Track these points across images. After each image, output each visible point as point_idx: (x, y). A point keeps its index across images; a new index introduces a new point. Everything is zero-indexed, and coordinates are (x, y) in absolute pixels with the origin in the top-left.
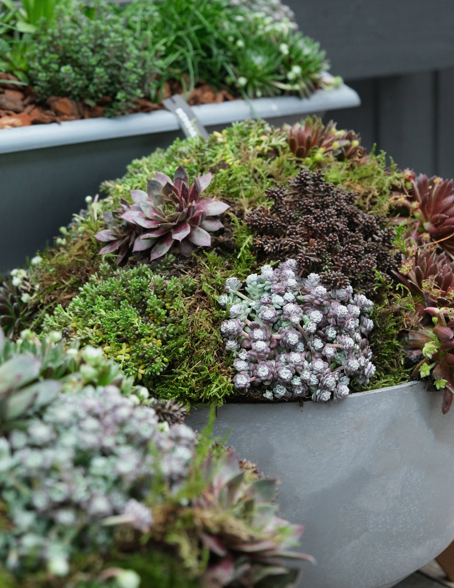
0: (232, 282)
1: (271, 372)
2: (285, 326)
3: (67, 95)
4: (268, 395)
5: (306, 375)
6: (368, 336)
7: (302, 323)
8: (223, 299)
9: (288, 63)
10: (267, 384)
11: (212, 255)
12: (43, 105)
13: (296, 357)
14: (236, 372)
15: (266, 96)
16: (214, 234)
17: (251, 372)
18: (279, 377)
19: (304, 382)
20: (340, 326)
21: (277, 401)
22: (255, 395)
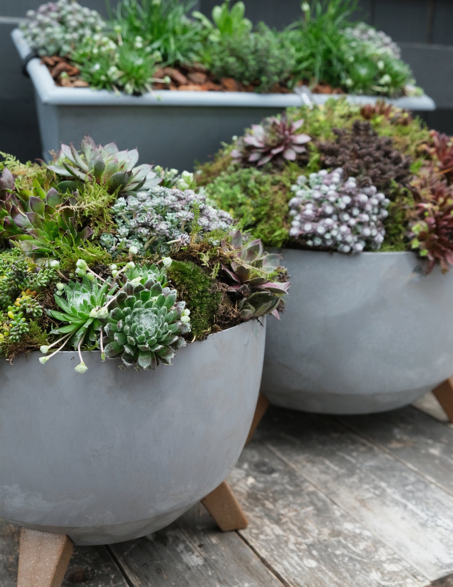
0: (301, 178)
1: (312, 229)
2: (325, 203)
3: (232, 77)
4: (310, 243)
5: (334, 233)
6: (384, 221)
7: (337, 201)
8: (294, 187)
9: (381, 74)
10: (309, 235)
11: (294, 165)
12: (217, 82)
13: (329, 221)
14: (292, 226)
15: (365, 94)
16: (299, 154)
17: (300, 228)
18: (316, 232)
19: (333, 238)
20: (362, 209)
21: (315, 249)
22: (302, 242)
